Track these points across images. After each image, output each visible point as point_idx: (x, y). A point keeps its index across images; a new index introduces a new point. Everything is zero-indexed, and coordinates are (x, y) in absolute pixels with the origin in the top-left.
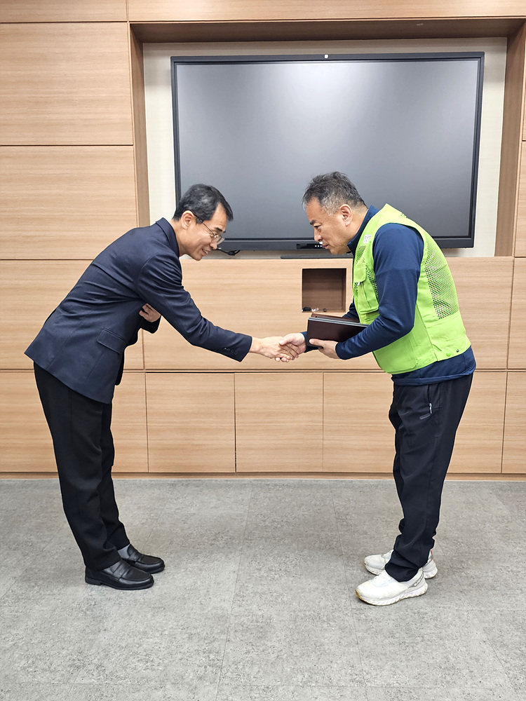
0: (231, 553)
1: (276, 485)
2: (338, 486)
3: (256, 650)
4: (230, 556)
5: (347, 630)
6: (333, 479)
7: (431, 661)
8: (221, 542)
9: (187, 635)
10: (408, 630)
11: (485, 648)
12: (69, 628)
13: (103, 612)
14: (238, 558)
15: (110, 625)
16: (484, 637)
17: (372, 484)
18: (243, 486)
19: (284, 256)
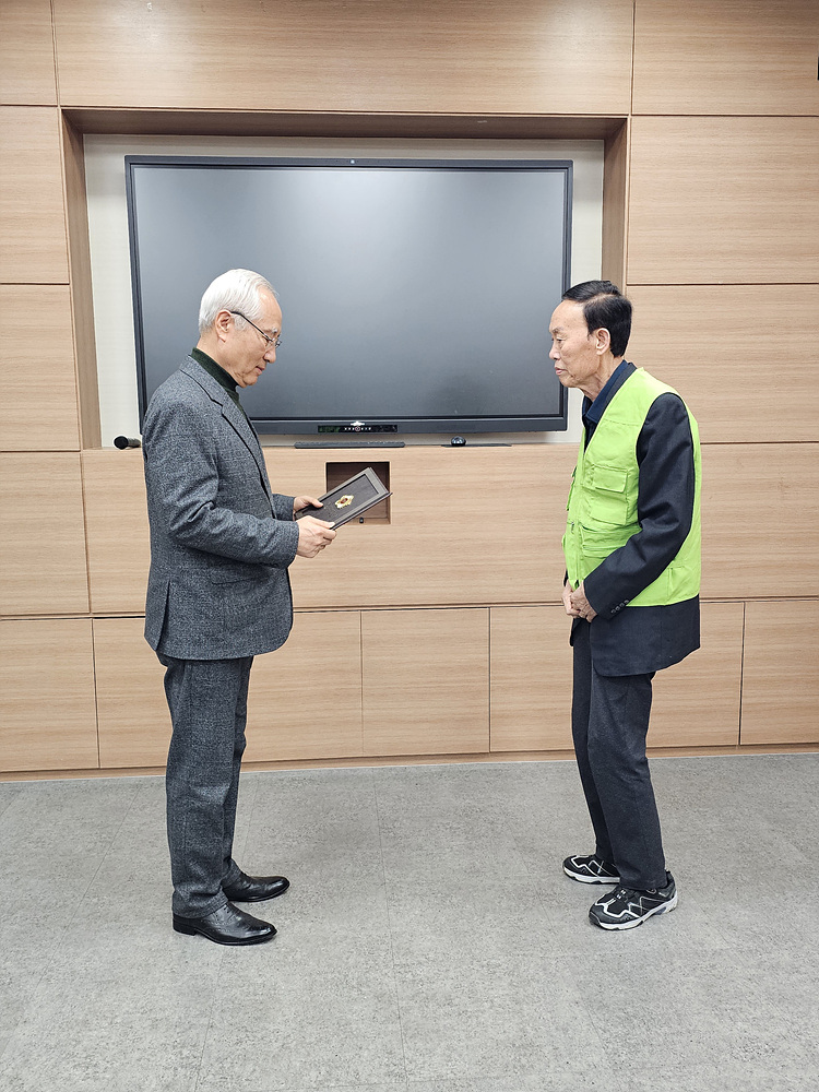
1: (293, 780)
2: (386, 777)
5: (386, 998)
6: (377, 766)
9: (149, 1022)
10: (472, 993)
11: (577, 1012)
13: (23, 994)
15: (34, 1013)
16: (577, 995)
17: (433, 771)
19: (299, 443)
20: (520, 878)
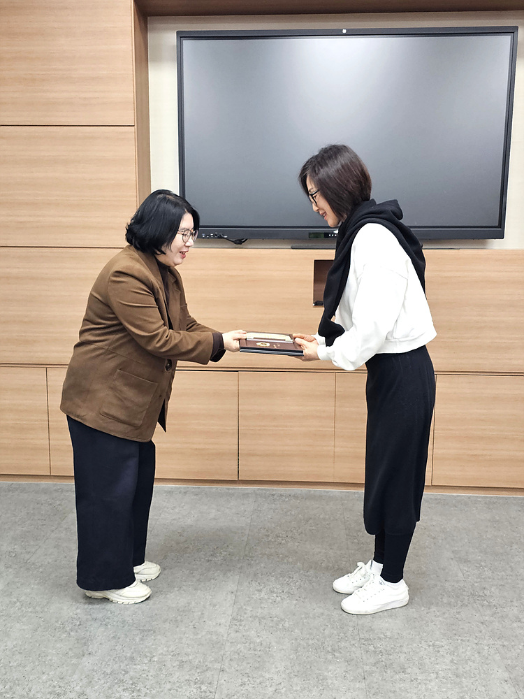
0: (230, 571)
1: (281, 495)
3: (252, 682)
4: (229, 575)
5: (354, 662)
6: (345, 490)
8: (220, 558)
9: (177, 663)
10: (421, 666)
11: (506, 688)
12: (50, 651)
13: (88, 634)
14: (237, 577)
15: (95, 648)
16: (506, 675)
18: (246, 495)
19: (294, 245)
20: (458, 582)
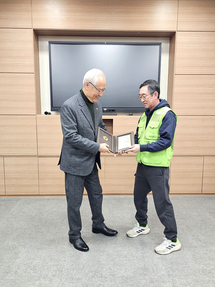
2: (111, 199)
3: (75, 264)
5: (110, 255)
7: (139, 266)
10: (132, 255)
12: (5, 257)
13: (18, 251)
15: (21, 255)
17: (123, 198)
